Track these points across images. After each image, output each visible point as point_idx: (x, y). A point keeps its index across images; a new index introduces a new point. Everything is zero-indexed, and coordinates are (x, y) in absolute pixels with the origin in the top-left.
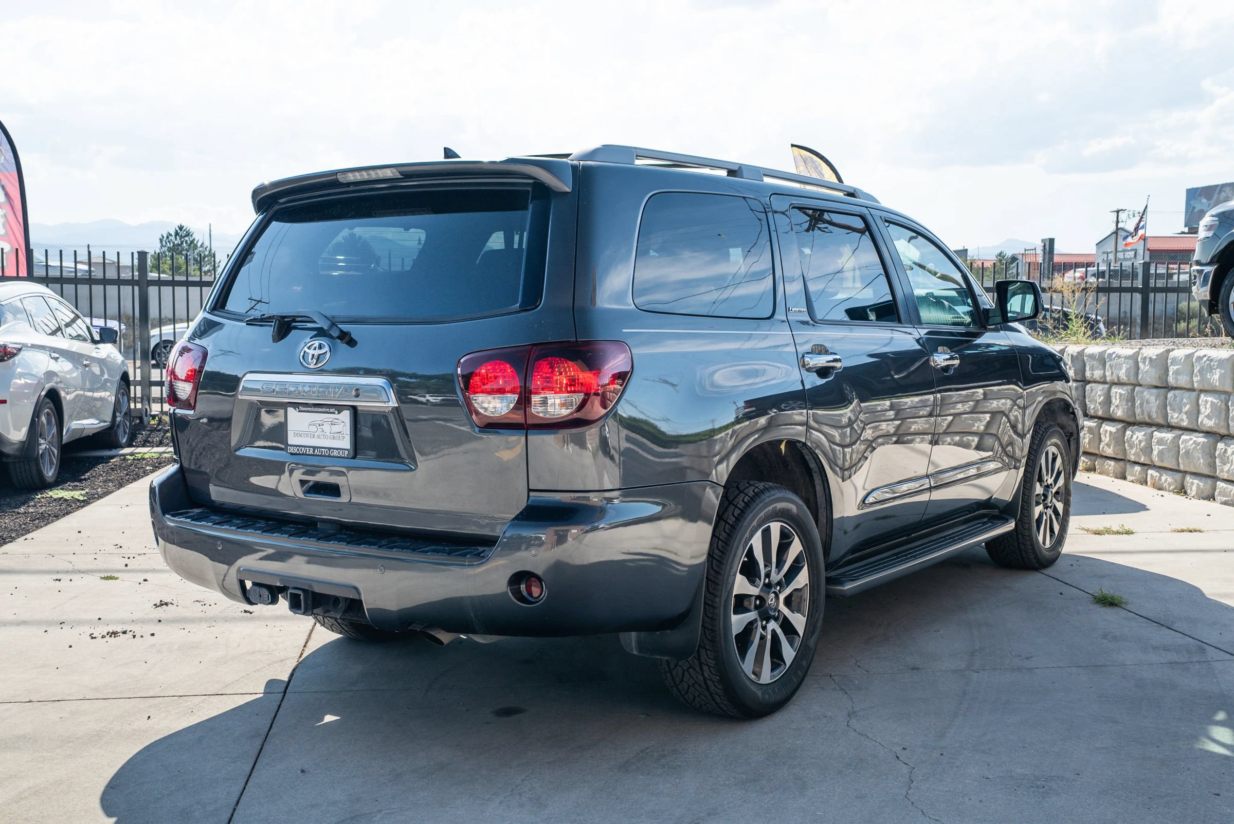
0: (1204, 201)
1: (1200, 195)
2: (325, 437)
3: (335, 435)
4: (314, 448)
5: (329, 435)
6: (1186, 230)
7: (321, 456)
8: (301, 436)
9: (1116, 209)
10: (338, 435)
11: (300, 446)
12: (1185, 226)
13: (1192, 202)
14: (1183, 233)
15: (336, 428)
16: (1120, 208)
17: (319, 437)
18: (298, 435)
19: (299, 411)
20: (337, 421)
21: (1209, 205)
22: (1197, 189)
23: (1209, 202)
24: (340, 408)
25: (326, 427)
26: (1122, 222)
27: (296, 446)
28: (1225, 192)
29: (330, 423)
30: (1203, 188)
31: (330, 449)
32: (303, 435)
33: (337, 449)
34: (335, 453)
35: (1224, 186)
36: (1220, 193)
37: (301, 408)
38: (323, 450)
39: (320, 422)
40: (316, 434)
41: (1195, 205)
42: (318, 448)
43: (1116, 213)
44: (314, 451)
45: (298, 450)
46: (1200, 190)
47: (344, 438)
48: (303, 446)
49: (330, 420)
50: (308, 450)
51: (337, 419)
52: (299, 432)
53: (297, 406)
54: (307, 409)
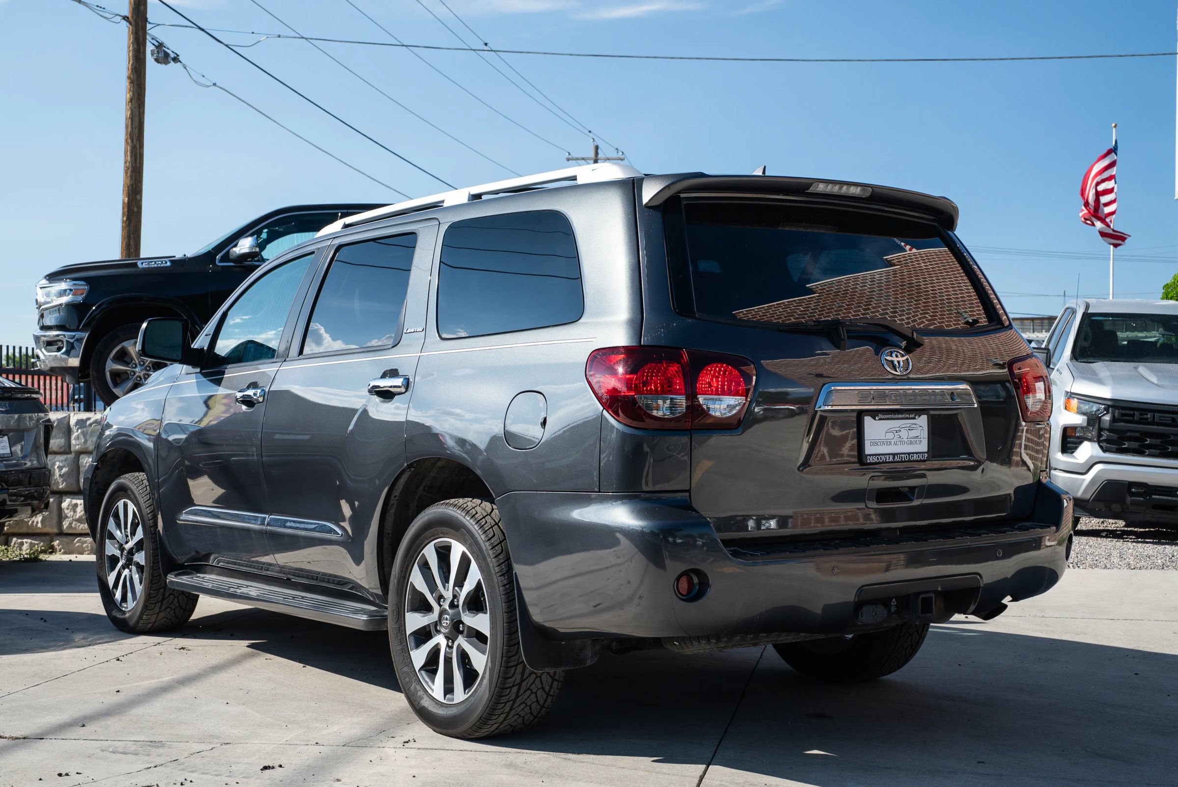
2: (902, 443)
3: (912, 440)
4: (894, 455)
5: (906, 440)
7: (902, 462)
8: (877, 444)
10: (916, 440)
11: (879, 455)
15: (913, 433)
17: (895, 444)
18: (875, 443)
19: (880, 419)
20: (915, 426)
24: (919, 412)
25: (904, 434)
27: (876, 455)
29: (907, 429)
31: (909, 454)
32: (879, 444)
33: (917, 453)
34: (915, 457)
37: (881, 416)
38: (903, 455)
39: (898, 429)
40: (893, 441)
42: (897, 454)
44: (894, 458)
45: (878, 459)
47: (921, 442)
48: (882, 455)
49: (908, 425)
50: (887, 458)
51: (915, 424)
52: (877, 441)
53: (874, 414)
54: (886, 416)
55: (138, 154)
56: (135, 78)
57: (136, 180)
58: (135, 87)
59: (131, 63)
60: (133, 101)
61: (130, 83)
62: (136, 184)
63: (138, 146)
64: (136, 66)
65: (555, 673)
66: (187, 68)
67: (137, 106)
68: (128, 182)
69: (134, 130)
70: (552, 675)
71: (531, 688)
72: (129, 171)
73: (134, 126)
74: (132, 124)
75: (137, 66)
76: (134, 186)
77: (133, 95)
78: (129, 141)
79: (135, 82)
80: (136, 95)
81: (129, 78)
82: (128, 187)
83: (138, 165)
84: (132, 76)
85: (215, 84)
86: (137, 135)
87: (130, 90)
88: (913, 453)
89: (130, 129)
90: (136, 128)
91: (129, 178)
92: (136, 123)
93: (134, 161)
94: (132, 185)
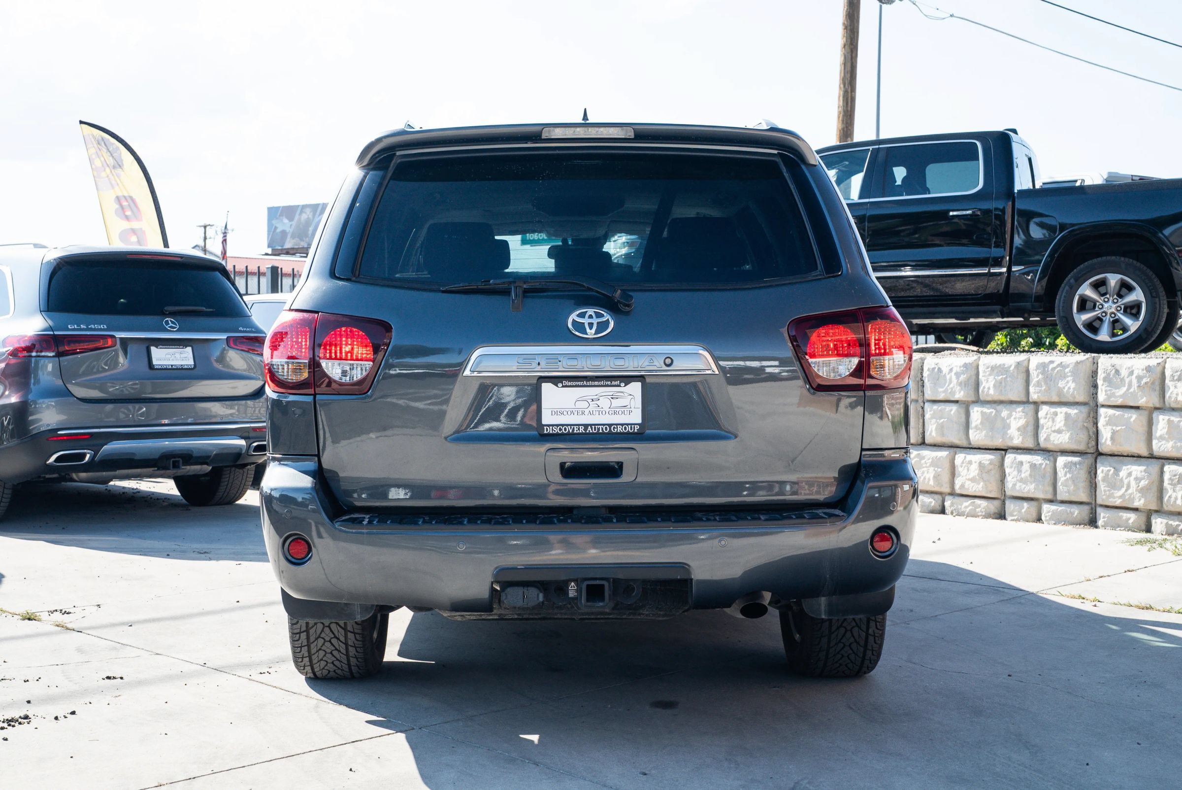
0: (286, 221)
1: (281, 215)
2: (601, 413)
3: (618, 410)
5: (608, 410)
6: (269, 251)
7: (598, 433)
8: (561, 414)
9: (203, 224)
10: (623, 410)
11: (561, 425)
12: (269, 247)
13: (274, 222)
14: (267, 254)
15: (618, 403)
16: (208, 223)
17: (592, 413)
18: (558, 412)
19: (563, 386)
20: (622, 394)
21: (291, 225)
22: (278, 208)
23: (291, 223)
24: (628, 379)
25: (604, 403)
26: (210, 238)
27: (557, 425)
28: (306, 213)
29: (610, 397)
30: (284, 207)
31: (610, 425)
32: (565, 413)
33: (622, 425)
34: (620, 429)
35: (304, 207)
36: (300, 214)
37: (566, 383)
38: (601, 427)
39: (596, 397)
40: (587, 411)
41: (277, 225)
42: (591, 425)
43: (203, 229)
44: (586, 430)
45: (560, 430)
46: (281, 209)
47: (630, 412)
48: (567, 425)
49: (611, 394)
50: (575, 429)
51: (622, 392)
52: (563, 410)
53: (555, 380)
54: (574, 383)
55: (850, 98)
56: (849, 24)
57: (847, 123)
58: (848, 32)
59: (845, 9)
60: (846, 47)
61: (844, 29)
62: (847, 127)
63: (849, 91)
64: (849, 12)
65: (345, 624)
66: (916, 4)
67: (849, 51)
68: (840, 127)
69: (846, 74)
70: (343, 626)
71: (323, 635)
72: (842, 115)
73: (846, 70)
74: (845, 69)
75: (851, 12)
76: (845, 129)
77: (846, 41)
78: (842, 86)
79: (849, 28)
80: (849, 40)
81: (844, 24)
82: (840, 131)
83: (849, 109)
84: (846, 22)
85: (951, 16)
86: (849, 79)
87: (844, 36)
88: (617, 425)
89: (842, 75)
90: (848, 73)
91: (841, 122)
92: (849, 68)
93: (845, 105)
94: (843, 129)
